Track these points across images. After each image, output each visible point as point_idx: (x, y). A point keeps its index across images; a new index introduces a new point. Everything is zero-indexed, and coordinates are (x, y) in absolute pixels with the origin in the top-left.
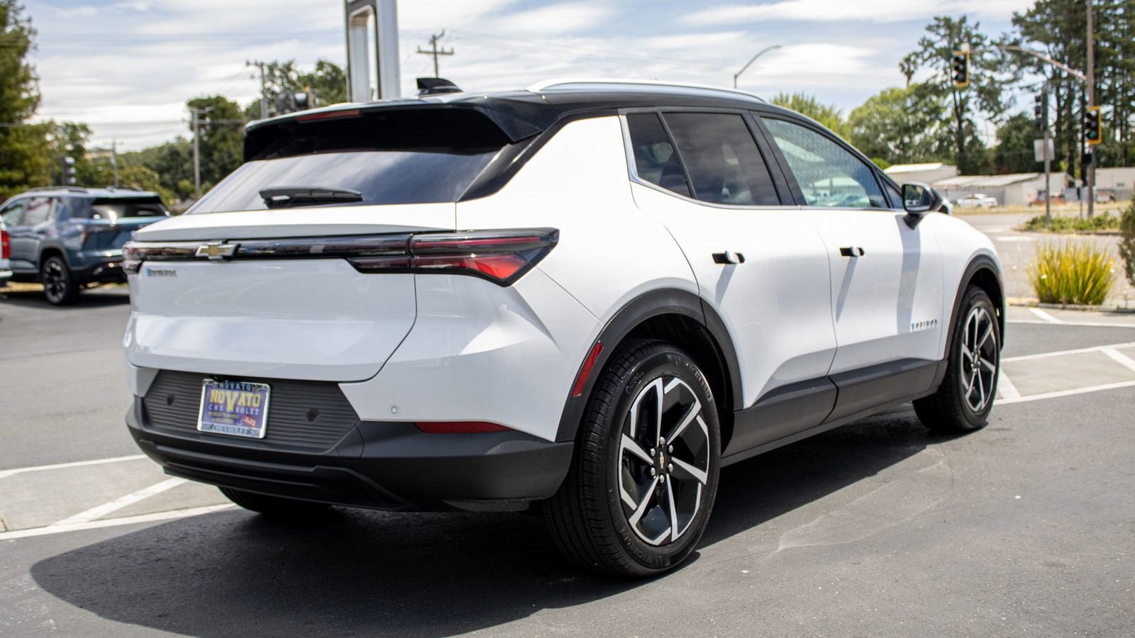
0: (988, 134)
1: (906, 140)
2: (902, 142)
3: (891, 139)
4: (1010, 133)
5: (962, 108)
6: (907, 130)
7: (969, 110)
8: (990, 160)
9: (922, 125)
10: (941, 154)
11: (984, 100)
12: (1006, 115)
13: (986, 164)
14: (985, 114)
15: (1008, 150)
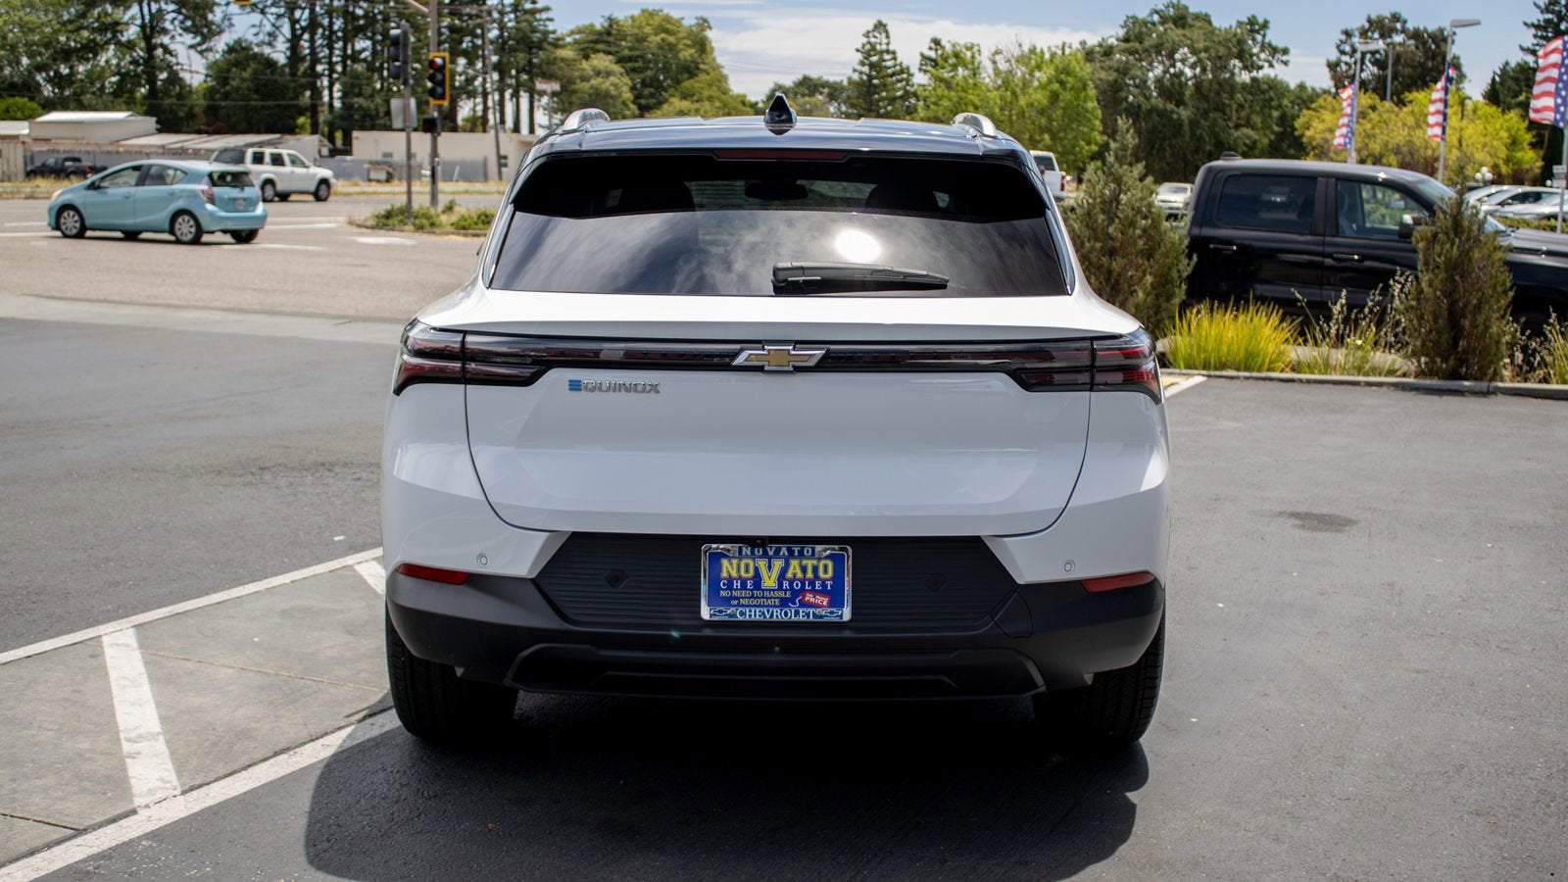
0: (193, 66)
1: (64, 70)
2: (57, 72)
3: (40, 68)
4: (228, 71)
5: (153, 28)
6: (67, 54)
7: (165, 31)
8: (197, 110)
9: (92, 49)
10: (121, 96)
11: (187, 18)
12: (221, 44)
13: (191, 115)
14: (189, 39)
15: (226, 96)
